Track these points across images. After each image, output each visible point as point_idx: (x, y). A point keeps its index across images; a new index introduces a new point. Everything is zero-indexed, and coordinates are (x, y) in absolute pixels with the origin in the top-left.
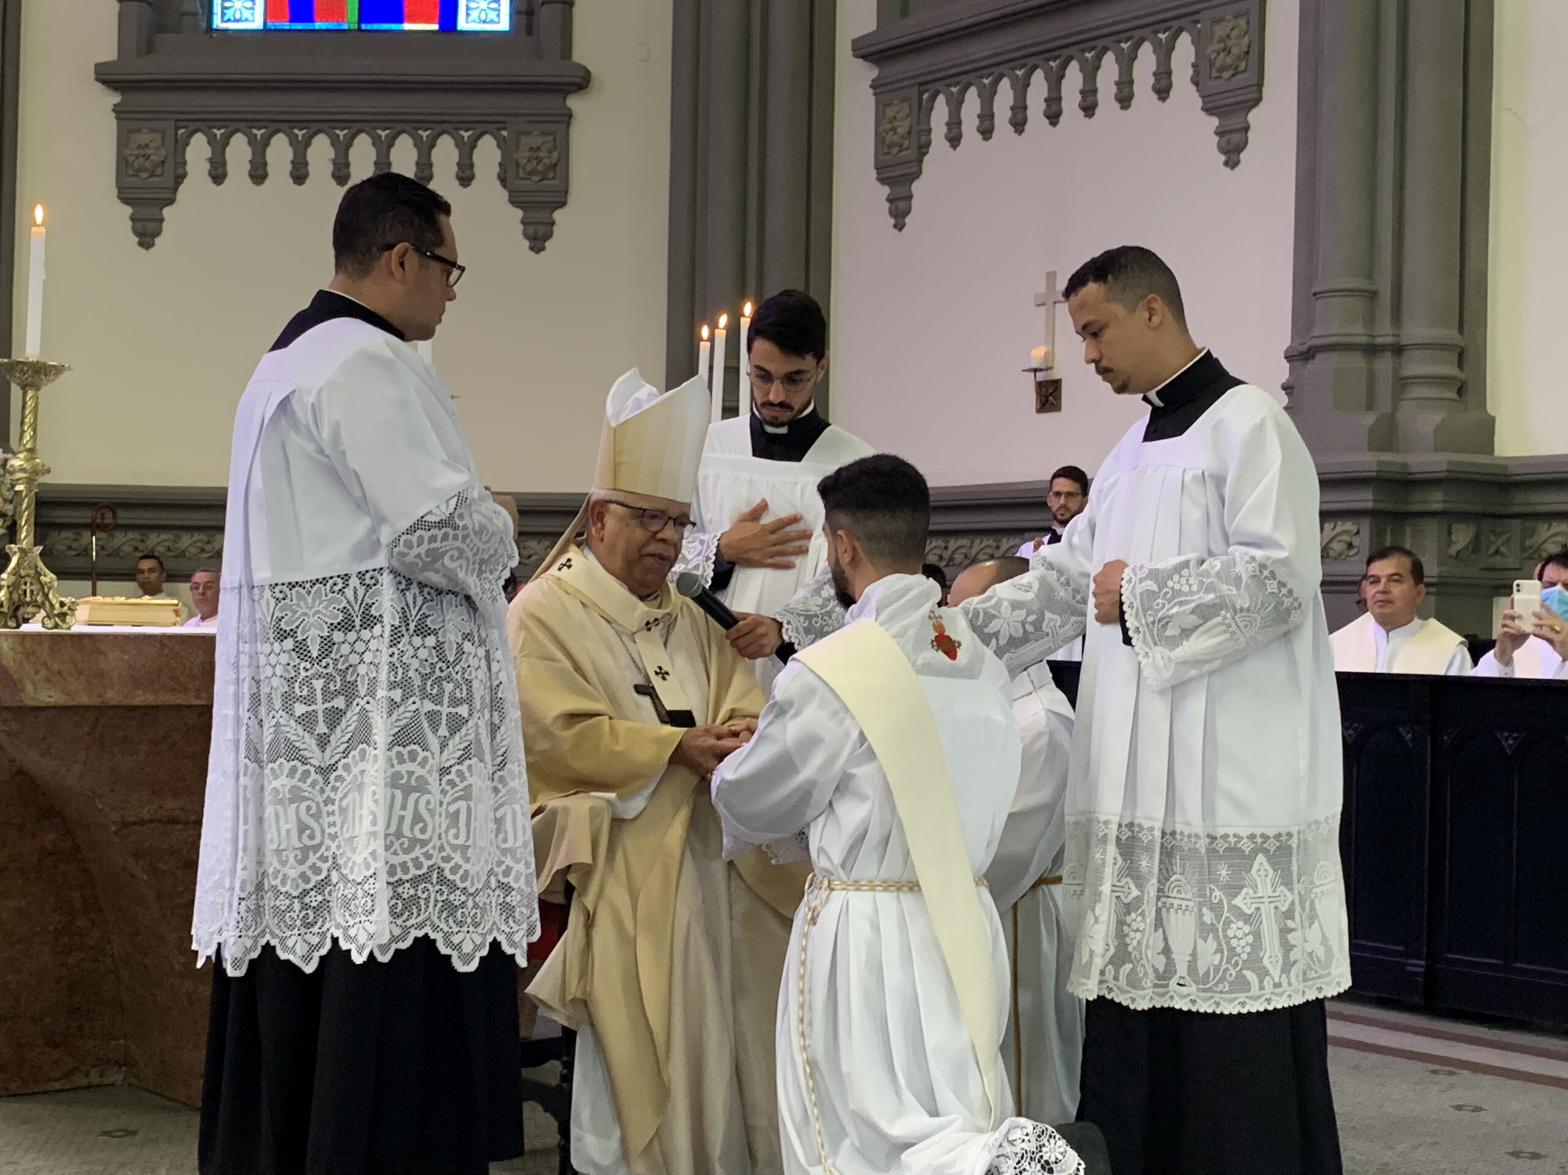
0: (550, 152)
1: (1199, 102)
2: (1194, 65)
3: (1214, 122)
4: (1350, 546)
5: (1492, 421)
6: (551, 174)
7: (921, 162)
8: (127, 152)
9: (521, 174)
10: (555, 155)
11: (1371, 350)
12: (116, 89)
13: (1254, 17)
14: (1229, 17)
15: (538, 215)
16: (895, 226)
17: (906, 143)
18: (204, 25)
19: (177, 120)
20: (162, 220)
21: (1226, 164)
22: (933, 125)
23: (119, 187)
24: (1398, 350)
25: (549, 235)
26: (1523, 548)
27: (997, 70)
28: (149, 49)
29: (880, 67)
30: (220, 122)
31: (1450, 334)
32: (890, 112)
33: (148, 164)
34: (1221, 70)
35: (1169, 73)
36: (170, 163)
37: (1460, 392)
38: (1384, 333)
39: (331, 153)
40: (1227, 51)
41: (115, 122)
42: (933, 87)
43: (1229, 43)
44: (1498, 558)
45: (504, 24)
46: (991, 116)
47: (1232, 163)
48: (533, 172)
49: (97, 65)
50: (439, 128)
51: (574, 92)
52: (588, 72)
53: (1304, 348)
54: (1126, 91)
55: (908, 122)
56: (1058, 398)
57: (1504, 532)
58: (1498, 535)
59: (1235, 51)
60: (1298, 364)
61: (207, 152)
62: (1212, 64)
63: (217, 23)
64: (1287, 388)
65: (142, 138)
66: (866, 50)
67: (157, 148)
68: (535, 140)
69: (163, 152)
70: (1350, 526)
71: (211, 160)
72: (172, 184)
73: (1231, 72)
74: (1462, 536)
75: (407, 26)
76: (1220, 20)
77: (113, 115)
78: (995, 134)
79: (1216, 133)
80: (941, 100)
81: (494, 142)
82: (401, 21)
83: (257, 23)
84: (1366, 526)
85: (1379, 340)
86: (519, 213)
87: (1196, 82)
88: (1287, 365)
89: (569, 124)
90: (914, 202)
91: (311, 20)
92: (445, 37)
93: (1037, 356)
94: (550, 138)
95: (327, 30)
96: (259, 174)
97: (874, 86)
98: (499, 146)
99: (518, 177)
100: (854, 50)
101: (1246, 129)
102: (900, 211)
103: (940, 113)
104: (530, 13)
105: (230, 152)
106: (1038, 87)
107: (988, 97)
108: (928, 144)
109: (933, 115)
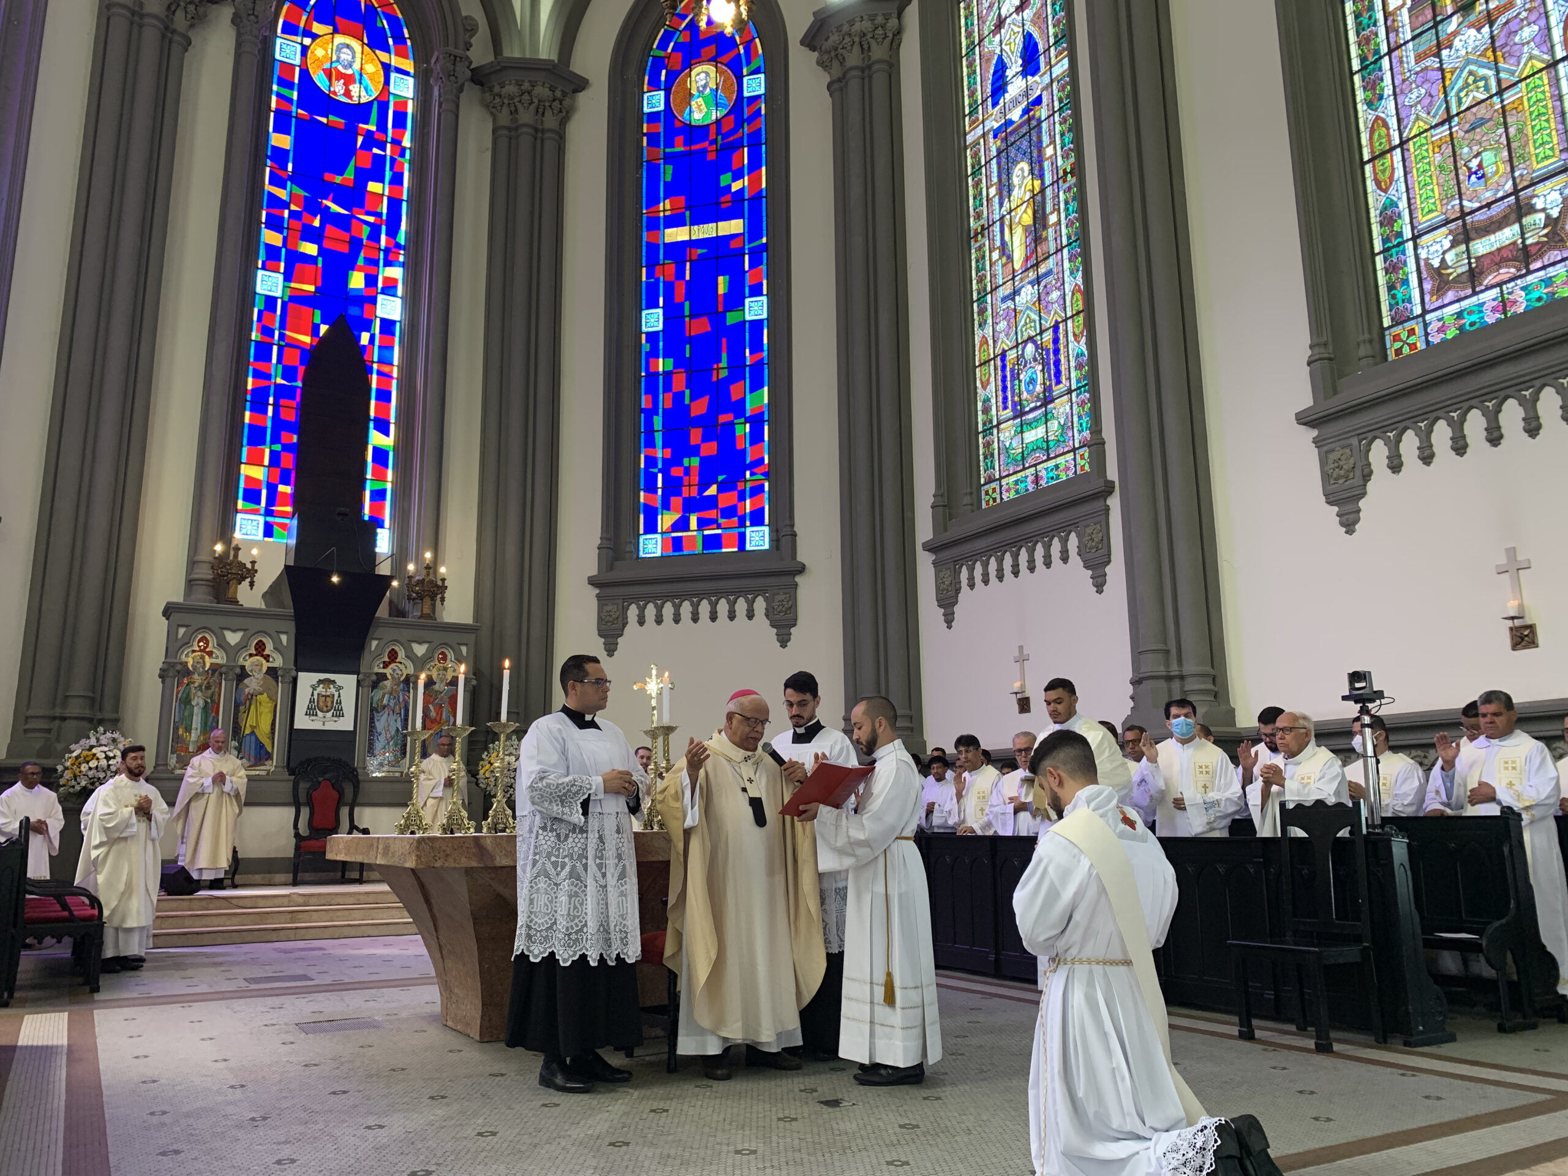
0: (788, 602)
2: (1078, 547)
3: (1090, 572)
5: (1234, 710)
6: (789, 612)
7: (957, 597)
8: (601, 614)
9: (775, 612)
10: (791, 603)
11: (1169, 678)
12: (597, 587)
13: (1104, 524)
14: (1092, 524)
15: (783, 631)
16: (948, 627)
17: (950, 589)
18: (636, 556)
19: (623, 599)
20: (617, 644)
21: (1097, 592)
22: (961, 580)
23: (598, 630)
24: (1182, 678)
25: (789, 640)
27: (988, 553)
28: (611, 568)
29: (936, 555)
30: (642, 599)
31: (1208, 669)
32: (941, 575)
33: (611, 619)
34: (1090, 549)
35: (1067, 551)
36: (620, 619)
37: (1215, 696)
38: (1174, 670)
39: (691, 609)
40: (1092, 540)
41: (597, 602)
42: (960, 563)
43: (1094, 536)
45: (767, 546)
46: (988, 574)
47: (1100, 591)
48: (781, 611)
49: (589, 578)
50: (738, 594)
51: (798, 574)
52: (804, 565)
53: (1138, 678)
54: (1048, 560)
55: (950, 579)
56: (1029, 706)
59: (1097, 539)
60: (1137, 686)
61: (637, 612)
62: (1086, 546)
63: (642, 555)
64: (1132, 698)
65: (608, 608)
66: (929, 547)
67: (616, 612)
68: (781, 597)
69: (618, 614)
71: (638, 616)
72: (621, 628)
73: (1095, 550)
75: (724, 550)
76: (1088, 526)
77: (596, 599)
78: (990, 583)
79: (1091, 578)
80: (964, 568)
81: (762, 599)
82: (721, 548)
83: (659, 554)
85: (1172, 674)
86: (775, 630)
87: (1079, 555)
88: (1132, 686)
89: (796, 589)
90: (956, 615)
91: (682, 550)
92: (742, 554)
93: (1017, 686)
94: (788, 596)
95: (689, 555)
96: (659, 620)
97: (934, 563)
98: (765, 601)
99: (774, 614)
100: (924, 548)
101: (1105, 575)
102: (949, 620)
103: (964, 574)
104: (778, 541)
105: (647, 612)
106: (1008, 560)
107: (986, 566)
108: (960, 588)
109: (962, 575)
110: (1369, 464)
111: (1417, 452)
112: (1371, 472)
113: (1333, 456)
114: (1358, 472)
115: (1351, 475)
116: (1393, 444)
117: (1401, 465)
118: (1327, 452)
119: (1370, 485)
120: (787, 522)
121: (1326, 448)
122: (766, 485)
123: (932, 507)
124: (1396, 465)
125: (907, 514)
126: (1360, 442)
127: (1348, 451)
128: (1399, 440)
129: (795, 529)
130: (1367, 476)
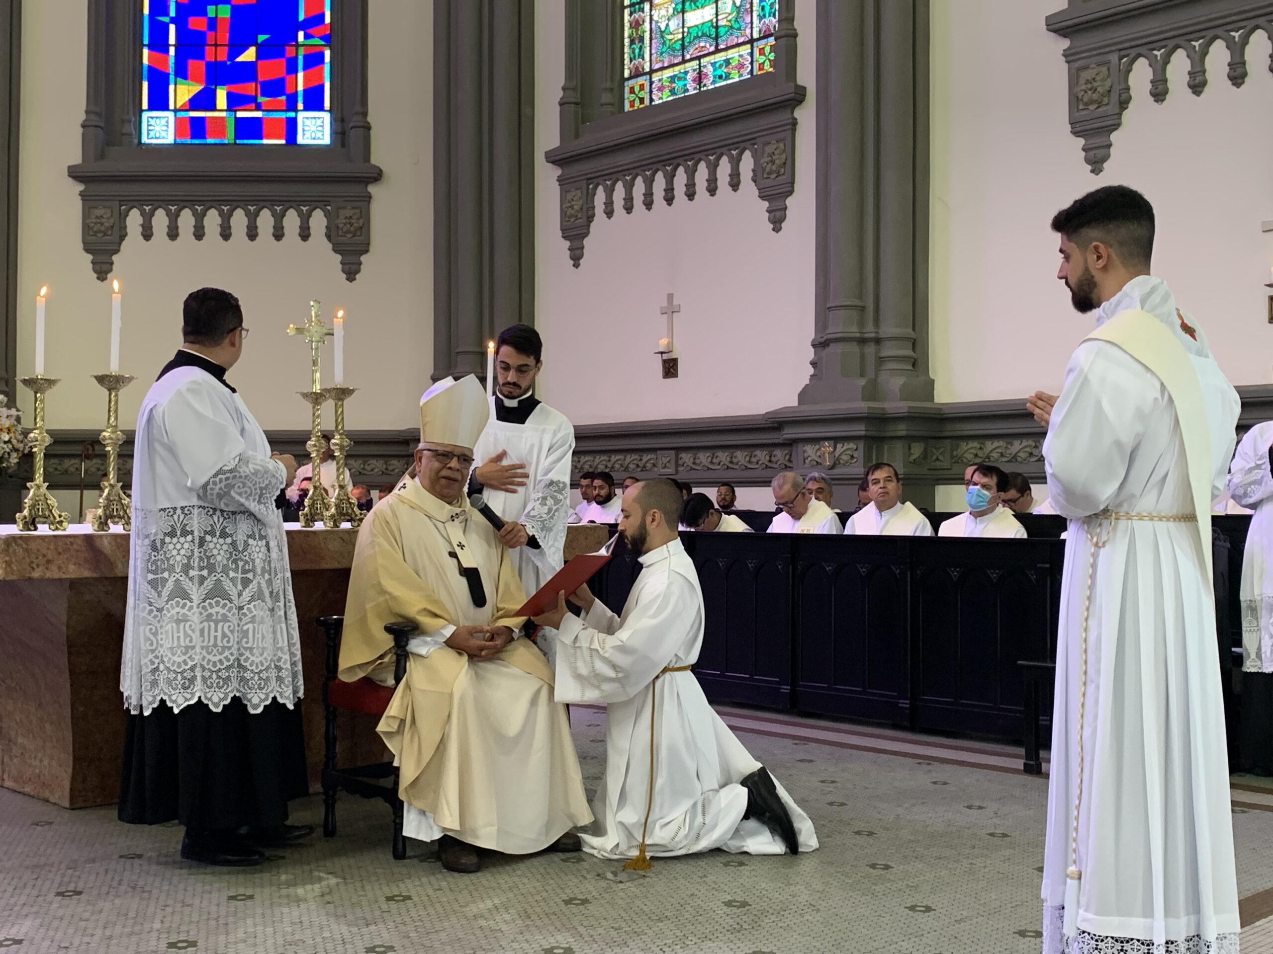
0: (358, 219)
1: (757, 192)
2: (753, 171)
3: (766, 204)
4: (852, 457)
5: (933, 381)
6: (359, 233)
7: (589, 226)
8: (88, 221)
9: (340, 233)
10: (361, 221)
11: (862, 341)
12: (81, 182)
13: (788, 142)
14: (773, 142)
15: (351, 259)
16: (574, 265)
17: (580, 215)
18: (136, 141)
19: (120, 201)
20: (112, 263)
21: (774, 230)
22: (596, 204)
23: (83, 242)
24: (878, 341)
25: (358, 271)
26: (952, 457)
27: (634, 172)
28: (102, 156)
29: (562, 168)
30: (148, 202)
31: (908, 331)
32: (569, 197)
33: (102, 228)
34: (770, 173)
35: (738, 175)
36: (116, 228)
37: (914, 365)
38: (870, 331)
39: (219, 220)
40: (772, 162)
41: (81, 202)
42: (595, 181)
43: (774, 157)
44: (938, 463)
45: (326, 140)
46: (632, 199)
47: (777, 229)
48: (348, 232)
49: (69, 167)
50: (288, 204)
51: (372, 182)
52: (381, 170)
53: (823, 340)
54: (713, 185)
55: (581, 202)
56: (676, 370)
57: (940, 448)
58: (937, 449)
59: (777, 162)
60: (821, 349)
61: (140, 220)
62: (764, 170)
63: (145, 139)
64: (814, 364)
65: (99, 212)
66: (554, 158)
67: (108, 218)
68: (348, 212)
69: (112, 221)
70: (852, 445)
71: (142, 226)
72: (118, 240)
73: (775, 175)
74: (917, 450)
75: (265, 141)
76: (768, 143)
77: (80, 197)
78: (634, 210)
79: (767, 211)
80: (600, 188)
81: (322, 213)
82: (261, 138)
83: (170, 140)
84: (861, 445)
85: (867, 335)
86: (339, 257)
87: (754, 180)
88: (813, 350)
89: (369, 202)
90: (585, 251)
91: (204, 137)
92: (290, 148)
93: (663, 344)
94: (358, 211)
95: (215, 144)
96: (173, 234)
97: (560, 180)
98: (325, 216)
99: (338, 235)
100: (546, 158)
101: (786, 208)
102: (576, 256)
103: (600, 197)
104: (343, 133)
105: (154, 220)
106: (660, 181)
107: (629, 187)
108: (594, 215)
109: (596, 198)
110: (1128, 89)
111: (1187, 78)
112: (1130, 98)
113: (1086, 75)
114: (1114, 98)
115: (1106, 100)
116: (1159, 67)
117: (1166, 92)
118: (1080, 69)
119: (1126, 115)
120: (358, 108)
121: (1077, 64)
122: (327, 54)
123: (561, 104)
124: (1159, 93)
125: (526, 110)
126: (1121, 59)
127: (1104, 69)
128: (1166, 61)
129: (369, 119)
130: (1124, 104)
